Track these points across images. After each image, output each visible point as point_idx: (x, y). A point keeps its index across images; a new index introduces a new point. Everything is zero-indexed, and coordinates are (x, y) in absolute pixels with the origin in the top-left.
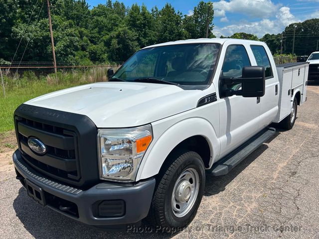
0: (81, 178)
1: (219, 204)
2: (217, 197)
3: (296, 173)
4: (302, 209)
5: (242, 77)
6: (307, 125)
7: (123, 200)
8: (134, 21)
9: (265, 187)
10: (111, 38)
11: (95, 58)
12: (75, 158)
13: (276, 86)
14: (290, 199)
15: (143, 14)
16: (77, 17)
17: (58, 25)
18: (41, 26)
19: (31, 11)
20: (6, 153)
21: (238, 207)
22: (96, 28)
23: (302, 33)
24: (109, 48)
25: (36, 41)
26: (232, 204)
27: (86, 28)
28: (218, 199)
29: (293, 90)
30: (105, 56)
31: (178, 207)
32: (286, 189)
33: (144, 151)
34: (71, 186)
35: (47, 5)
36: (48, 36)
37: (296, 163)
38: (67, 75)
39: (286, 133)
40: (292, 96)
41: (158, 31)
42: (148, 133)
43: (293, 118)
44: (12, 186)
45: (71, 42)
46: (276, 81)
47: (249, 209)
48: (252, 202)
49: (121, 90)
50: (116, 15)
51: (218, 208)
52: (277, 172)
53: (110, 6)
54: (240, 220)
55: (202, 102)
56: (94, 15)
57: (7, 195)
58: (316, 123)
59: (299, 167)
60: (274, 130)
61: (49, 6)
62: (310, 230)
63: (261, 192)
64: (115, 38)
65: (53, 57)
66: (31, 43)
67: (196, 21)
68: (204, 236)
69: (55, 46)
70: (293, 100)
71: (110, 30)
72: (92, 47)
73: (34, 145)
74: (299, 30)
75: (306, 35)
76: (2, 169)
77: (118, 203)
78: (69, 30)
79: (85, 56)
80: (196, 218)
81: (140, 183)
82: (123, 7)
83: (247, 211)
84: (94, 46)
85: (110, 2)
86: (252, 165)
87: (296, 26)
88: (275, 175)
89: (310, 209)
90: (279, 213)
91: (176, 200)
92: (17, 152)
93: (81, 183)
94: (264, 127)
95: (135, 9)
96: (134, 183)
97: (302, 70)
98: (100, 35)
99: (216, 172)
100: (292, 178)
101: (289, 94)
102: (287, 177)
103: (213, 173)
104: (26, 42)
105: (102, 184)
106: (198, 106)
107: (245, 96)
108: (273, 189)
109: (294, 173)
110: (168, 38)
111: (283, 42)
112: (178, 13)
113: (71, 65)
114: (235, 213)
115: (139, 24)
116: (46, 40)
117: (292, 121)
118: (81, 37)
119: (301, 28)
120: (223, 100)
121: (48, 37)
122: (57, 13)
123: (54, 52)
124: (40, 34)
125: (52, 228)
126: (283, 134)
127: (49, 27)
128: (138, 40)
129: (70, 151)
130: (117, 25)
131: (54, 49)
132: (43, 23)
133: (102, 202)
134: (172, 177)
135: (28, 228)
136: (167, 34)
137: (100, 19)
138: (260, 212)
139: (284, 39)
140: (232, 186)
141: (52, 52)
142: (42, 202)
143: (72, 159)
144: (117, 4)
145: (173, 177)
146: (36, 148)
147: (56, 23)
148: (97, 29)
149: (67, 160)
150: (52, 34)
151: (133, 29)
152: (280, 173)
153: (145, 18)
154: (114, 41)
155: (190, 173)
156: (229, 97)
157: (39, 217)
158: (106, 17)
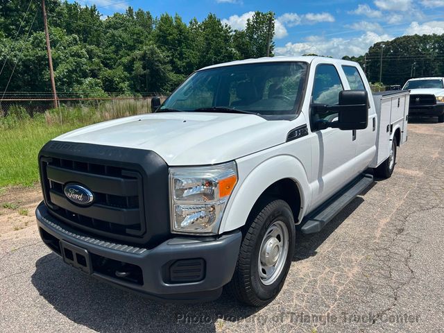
0: (145, 232)
1: (311, 270)
2: (307, 261)
3: (403, 230)
4: (418, 272)
5: (339, 104)
6: (409, 172)
7: (203, 259)
8: (165, 37)
9: (367, 247)
10: (134, 60)
11: (111, 87)
12: (138, 207)
13: (374, 119)
14: (400, 261)
15: (178, 27)
16: (85, 30)
17: (58, 41)
18: (33, 42)
19: (19, 21)
20: (7, 216)
21: (336, 273)
22: (111, 45)
23: (391, 54)
24: (130, 74)
25: (26, 64)
26: (327, 269)
27: (98, 45)
28: (308, 264)
29: (392, 126)
30: (125, 85)
31: (264, 271)
32: (394, 249)
33: (228, 196)
34: (129, 244)
35: (42, 13)
36: (45, 56)
37: (402, 219)
38: (72, 111)
39: (384, 182)
40: (391, 134)
41: (199, 51)
42: (232, 173)
43: (392, 163)
44: (25, 258)
45: (78, 65)
46: (373, 113)
47: (350, 275)
48: (353, 267)
49: (185, 121)
50: (140, 28)
51: (311, 275)
52: (380, 229)
53: (132, 16)
54: (341, 288)
55: (292, 136)
56: (109, 27)
57: (21, 269)
58: (420, 169)
59: (406, 223)
60: (371, 177)
61: (45, 14)
62: (430, 296)
63: (363, 255)
64: (140, 60)
65: (51, 87)
66: (18, 66)
67: (251, 38)
68: (298, 308)
69: (54, 70)
70: (392, 138)
71: (132, 48)
72: (107, 72)
73: (76, 193)
74: (387, 50)
75: (397, 58)
76: (5, 236)
77: (196, 264)
78: (75, 48)
79: (97, 85)
80: (285, 287)
81: (224, 237)
82: (150, 18)
83: (348, 277)
84: (109, 71)
85: (130, 10)
86: (346, 222)
87: (384, 46)
88: (378, 234)
89: (427, 272)
90: (389, 278)
91: (261, 263)
92: (41, 207)
93: (147, 238)
94: (358, 174)
95: (166, 20)
96: (217, 237)
97: (402, 100)
98: (117, 55)
99: (306, 228)
100: (399, 236)
101: (388, 131)
102: (392, 236)
103: (303, 230)
104: (12, 64)
105: (174, 239)
106: (288, 141)
107: (342, 129)
108: (377, 250)
109: (401, 231)
110: (213, 60)
111: (367, 67)
112: (226, 26)
113: (78, 97)
114: (333, 280)
115: (171, 40)
116: (42, 63)
117: (390, 167)
118: (91, 58)
119: (390, 48)
120: (315, 134)
121: (44, 58)
122: (56, 25)
123: (53, 79)
124: (33, 53)
125: (94, 307)
126: (381, 184)
127: (46, 43)
128: (172, 62)
129: (129, 197)
130: (141, 42)
131: (54, 74)
132: (36, 38)
133: (175, 263)
134: (259, 231)
135: (61, 308)
136: (211, 55)
137: (116, 32)
138: (365, 278)
139: (367, 63)
140: (324, 248)
141: (50, 80)
142: (88, 268)
143: (133, 208)
144: (140, 14)
145: (261, 231)
146: (79, 197)
147: (55, 38)
148: (113, 47)
149: (125, 210)
150: (51, 53)
151: (163, 48)
152: (383, 230)
153: (181, 32)
154: (138, 65)
155: (277, 227)
156: (321, 131)
157: (73, 295)
158: (126, 29)
